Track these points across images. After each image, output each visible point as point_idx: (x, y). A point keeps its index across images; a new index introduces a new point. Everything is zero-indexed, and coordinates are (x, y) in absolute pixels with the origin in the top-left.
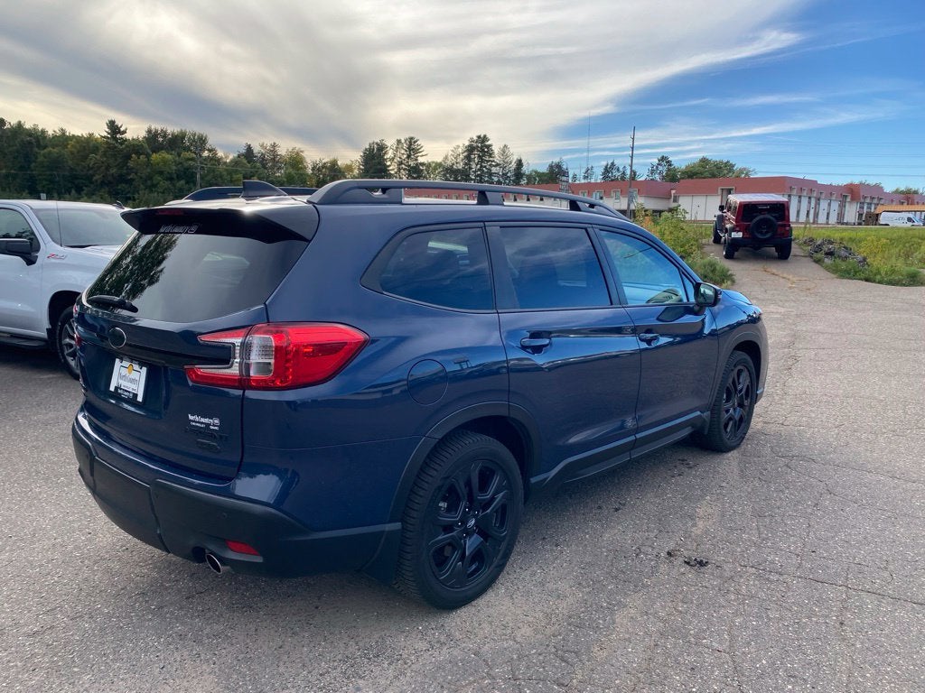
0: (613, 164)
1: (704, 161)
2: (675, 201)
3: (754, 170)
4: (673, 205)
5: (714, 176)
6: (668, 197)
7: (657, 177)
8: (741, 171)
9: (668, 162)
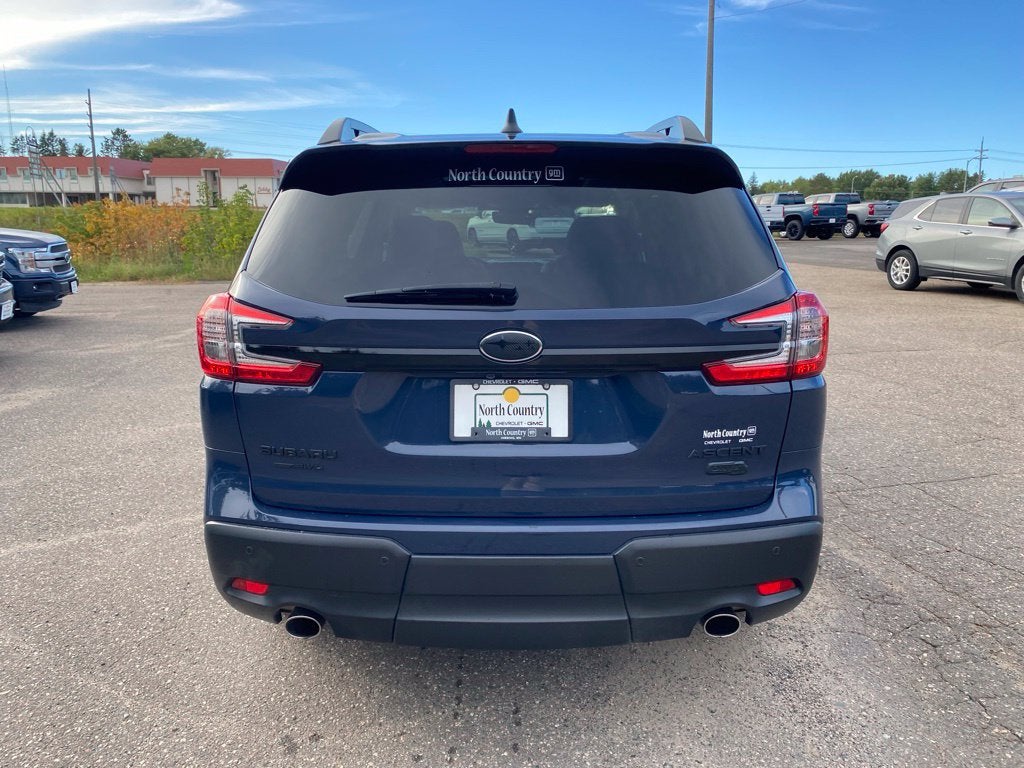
0: (51, 134)
1: (169, 137)
2: (149, 183)
3: (227, 151)
4: (149, 189)
5: (184, 156)
6: (140, 178)
7: (115, 154)
8: (214, 151)
9: (125, 136)
